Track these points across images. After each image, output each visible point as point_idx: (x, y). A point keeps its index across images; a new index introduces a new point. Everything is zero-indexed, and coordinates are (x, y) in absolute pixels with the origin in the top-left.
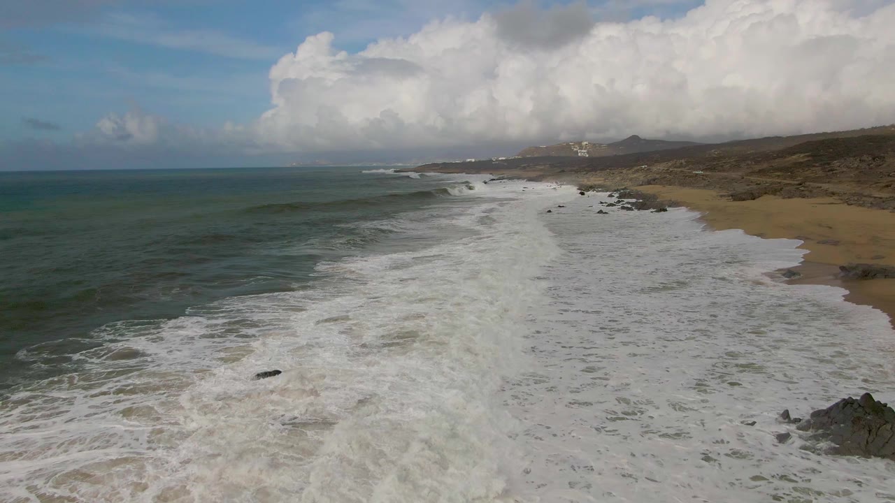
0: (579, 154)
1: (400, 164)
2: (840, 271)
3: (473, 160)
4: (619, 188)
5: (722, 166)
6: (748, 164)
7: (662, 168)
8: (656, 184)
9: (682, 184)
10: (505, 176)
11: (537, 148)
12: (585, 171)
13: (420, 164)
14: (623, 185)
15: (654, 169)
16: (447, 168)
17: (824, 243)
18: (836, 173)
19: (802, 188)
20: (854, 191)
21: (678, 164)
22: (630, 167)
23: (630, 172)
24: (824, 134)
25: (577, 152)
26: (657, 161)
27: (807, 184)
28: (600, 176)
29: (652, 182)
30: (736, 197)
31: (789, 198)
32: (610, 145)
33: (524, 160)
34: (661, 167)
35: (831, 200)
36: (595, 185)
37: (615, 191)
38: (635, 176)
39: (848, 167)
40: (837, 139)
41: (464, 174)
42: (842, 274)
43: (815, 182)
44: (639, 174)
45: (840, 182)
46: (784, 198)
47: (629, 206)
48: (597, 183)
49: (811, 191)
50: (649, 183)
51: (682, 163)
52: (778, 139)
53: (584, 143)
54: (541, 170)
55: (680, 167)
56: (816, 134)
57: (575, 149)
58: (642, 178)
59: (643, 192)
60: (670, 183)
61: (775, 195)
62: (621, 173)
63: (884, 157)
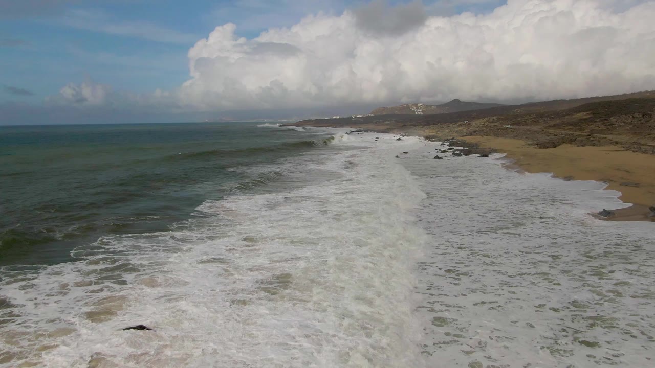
0: (416, 113)
1: (285, 121)
2: (650, 210)
3: (338, 117)
4: (449, 138)
5: (525, 122)
6: (545, 120)
7: (479, 123)
8: (477, 135)
9: (497, 135)
10: (362, 129)
11: (385, 109)
12: (421, 125)
13: (299, 120)
14: (451, 136)
15: (474, 123)
16: (319, 123)
17: (626, 184)
18: (615, 127)
19: (592, 139)
20: (632, 141)
21: (491, 120)
22: (456, 122)
23: (456, 126)
24: (597, 98)
25: (414, 112)
26: (474, 118)
27: (595, 135)
28: (433, 129)
29: (473, 133)
30: (541, 145)
31: (583, 146)
32: (438, 106)
33: (376, 117)
35: (615, 147)
36: (430, 136)
37: (446, 140)
38: (460, 129)
39: (624, 122)
40: (610, 102)
41: (331, 128)
42: (652, 214)
43: (600, 134)
44: (462, 128)
45: (620, 134)
46: (578, 146)
47: (458, 152)
48: (431, 134)
49: (599, 141)
50: (471, 135)
51: (494, 119)
52: (563, 102)
53: (419, 105)
54: (388, 125)
55: (493, 123)
57: (413, 109)
58: (465, 130)
59: (467, 141)
60: (487, 134)
61: (571, 144)
62: (449, 126)
63: (651, 115)
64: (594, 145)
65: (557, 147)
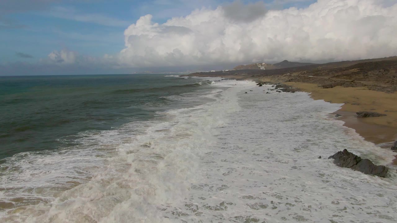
0: (261, 69)
1: (182, 73)
3: (214, 71)
4: (277, 83)
5: (322, 74)
6: (333, 73)
8: (293, 81)
9: (304, 81)
10: (228, 78)
11: (242, 66)
12: (263, 76)
13: (190, 73)
15: (293, 75)
16: (202, 74)
17: (354, 104)
18: (368, 77)
19: (353, 83)
20: (374, 84)
21: (303, 73)
22: (282, 74)
23: (282, 76)
24: (368, 60)
25: (260, 68)
26: (294, 72)
27: (355, 81)
28: (269, 78)
30: (325, 87)
31: (347, 87)
32: (274, 65)
33: (237, 71)
34: (295, 74)
35: (363, 88)
36: (267, 82)
37: (275, 84)
38: (284, 78)
39: (374, 74)
41: (209, 77)
42: (357, 115)
43: (359, 80)
44: (286, 77)
45: (369, 81)
46: (345, 87)
47: (280, 90)
49: (356, 84)
50: (290, 81)
51: (304, 73)
52: (348, 62)
53: (263, 64)
54: (244, 75)
55: (304, 74)
56: (365, 60)
57: (259, 66)
58: (287, 79)
59: (287, 85)
60: (299, 81)
61: (341, 86)
62: (278, 77)
63: (389, 70)
64: (353, 87)
65: (333, 88)
